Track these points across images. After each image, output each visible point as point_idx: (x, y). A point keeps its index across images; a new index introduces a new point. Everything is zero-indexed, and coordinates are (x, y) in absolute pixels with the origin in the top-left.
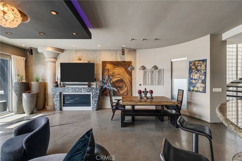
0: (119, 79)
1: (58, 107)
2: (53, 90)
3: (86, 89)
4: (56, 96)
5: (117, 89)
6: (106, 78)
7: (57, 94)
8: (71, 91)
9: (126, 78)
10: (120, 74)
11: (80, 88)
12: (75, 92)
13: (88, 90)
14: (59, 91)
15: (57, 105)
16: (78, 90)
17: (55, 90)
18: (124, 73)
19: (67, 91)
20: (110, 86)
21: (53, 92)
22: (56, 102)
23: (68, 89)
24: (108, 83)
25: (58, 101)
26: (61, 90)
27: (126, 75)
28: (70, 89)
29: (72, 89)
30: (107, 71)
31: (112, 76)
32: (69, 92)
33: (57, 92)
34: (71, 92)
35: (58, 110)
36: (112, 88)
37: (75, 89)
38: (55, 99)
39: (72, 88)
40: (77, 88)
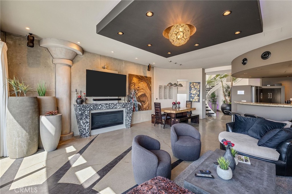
0: (143, 93)
1: (87, 131)
2: (79, 107)
3: (121, 104)
4: (84, 117)
5: (141, 103)
6: (132, 93)
7: (86, 113)
8: (104, 107)
9: (148, 93)
10: (144, 88)
11: (115, 104)
12: (110, 108)
13: (123, 105)
14: (88, 109)
15: (87, 129)
16: (113, 106)
17: (83, 109)
18: (147, 88)
19: (100, 108)
20: (136, 100)
21: (79, 111)
22: (84, 126)
23: (100, 106)
24: (135, 98)
25: (87, 123)
26: (92, 107)
27: (148, 90)
28: (103, 105)
29: (106, 106)
30: (134, 85)
31: (137, 90)
32: (102, 109)
33: (86, 110)
34: (105, 109)
35: (87, 135)
36: (138, 103)
37: (110, 105)
38: (83, 121)
39: (106, 104)
40: (112, 104)
